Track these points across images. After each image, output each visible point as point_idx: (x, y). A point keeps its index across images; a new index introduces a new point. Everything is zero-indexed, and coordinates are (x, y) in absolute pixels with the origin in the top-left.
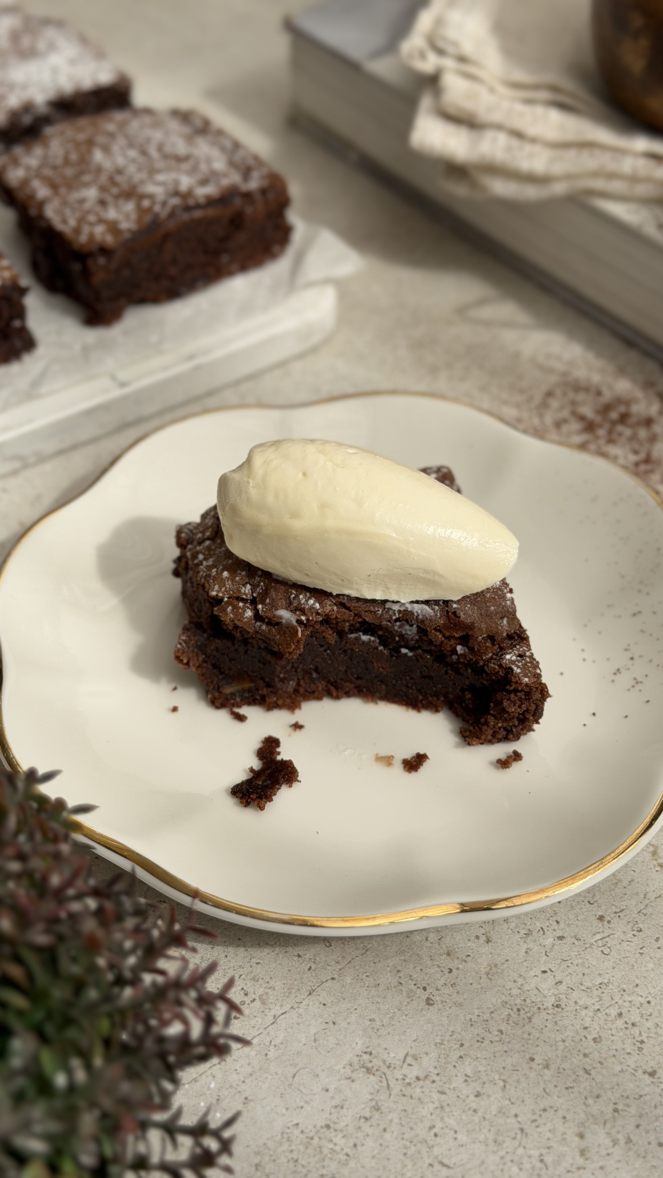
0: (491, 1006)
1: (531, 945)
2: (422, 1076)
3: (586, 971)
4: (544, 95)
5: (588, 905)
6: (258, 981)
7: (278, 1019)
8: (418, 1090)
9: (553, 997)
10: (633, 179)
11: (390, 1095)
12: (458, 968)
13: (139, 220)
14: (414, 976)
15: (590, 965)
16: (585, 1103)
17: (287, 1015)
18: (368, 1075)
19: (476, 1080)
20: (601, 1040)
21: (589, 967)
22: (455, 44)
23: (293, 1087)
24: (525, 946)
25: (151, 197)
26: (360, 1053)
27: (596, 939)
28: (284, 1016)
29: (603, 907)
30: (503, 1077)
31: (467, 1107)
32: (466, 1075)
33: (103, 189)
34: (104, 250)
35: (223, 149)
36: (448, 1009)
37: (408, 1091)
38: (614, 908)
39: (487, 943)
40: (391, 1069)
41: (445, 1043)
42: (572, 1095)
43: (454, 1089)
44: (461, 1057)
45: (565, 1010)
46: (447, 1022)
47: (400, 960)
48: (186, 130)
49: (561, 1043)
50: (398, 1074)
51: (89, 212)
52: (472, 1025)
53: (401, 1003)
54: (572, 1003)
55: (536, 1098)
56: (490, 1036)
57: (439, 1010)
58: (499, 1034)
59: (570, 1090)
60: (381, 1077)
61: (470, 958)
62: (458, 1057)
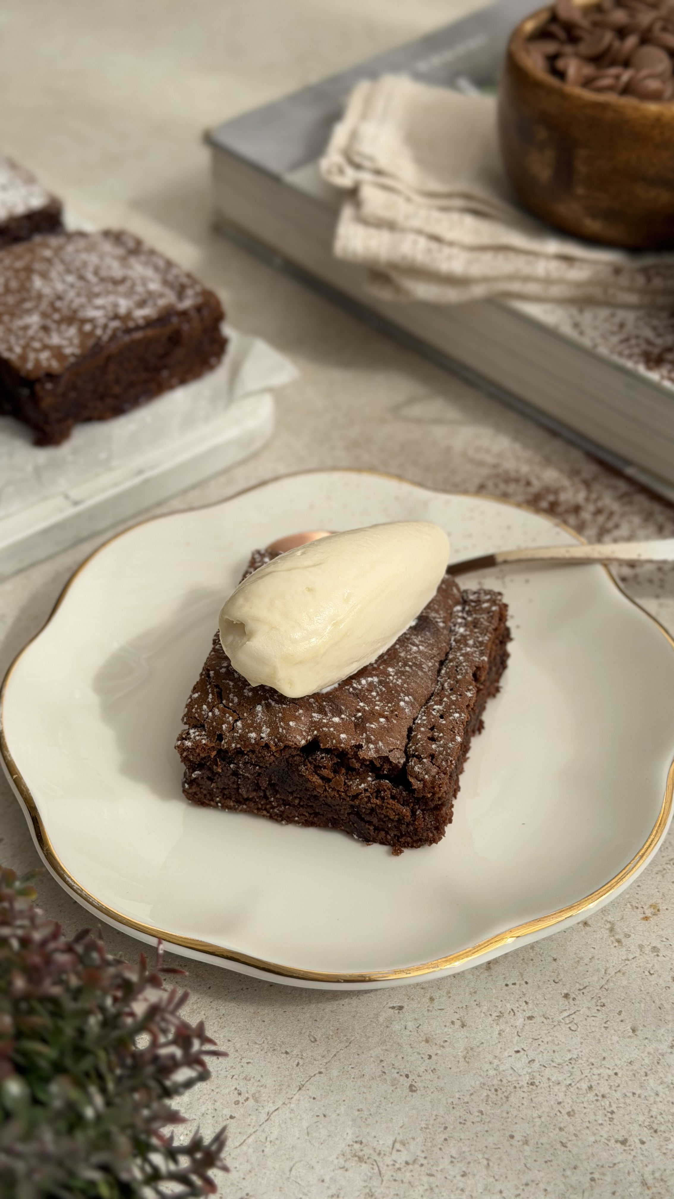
0: (470, 1088)
1: (503, 1027)
2: (410, 1161)
3: (556, 1048)
4: (459, 203)
5: (554, 984)
6: (250, 1080)
7: (272, 1116)
8: (408, 1174)
9: (528, 1075)
10: (548, 281)
11: (382, 1181)
12: (436, 1054)
13: (82, 345)
14: (396, 1065)
15: (560, 1043)
16: (563, 1175)
17: (280, 1111)
18: (360, 1164)
19: (462, 1160)
20: (575, 1113)
21: (558, 1044)
22: (371, 159)
23: (290, 1180)
24: (497, 1029)
25: (91, 320)
26: (351, 1143)
27: (563, 1017)
28: (276, 1113)
29: (568, 986)
30: (486, 1156)
31: (455, 1187)
32: (452, 1157)
33: (45, 315)
34: (50, 376)
35: (156, 269)
36: (430, 1094)
37: (399, 1176)
38: (577, 985)
39: (463, 1027)
40: (381, 1156)
41: (430, 1127)
42: (551, 1168)
43: (442, 1171)
44: (446, 1140)
45: (539, 1087)
46: (430, 1107)
47: (382, 1050)
48: (120, 251)
49: (537, 1120)
50: (389, 1161)
51: (33, 338)
52: (453, 1108)
53: (386, 1091)
54: (545, 1079)
55: (518, 1174)
56: (472, 1117)
57: (422, 1095)
58: (480, 1114)
59: (549, 1163)
60: (372, 1164)
61: (447, 1043)
62: (443, 1139)
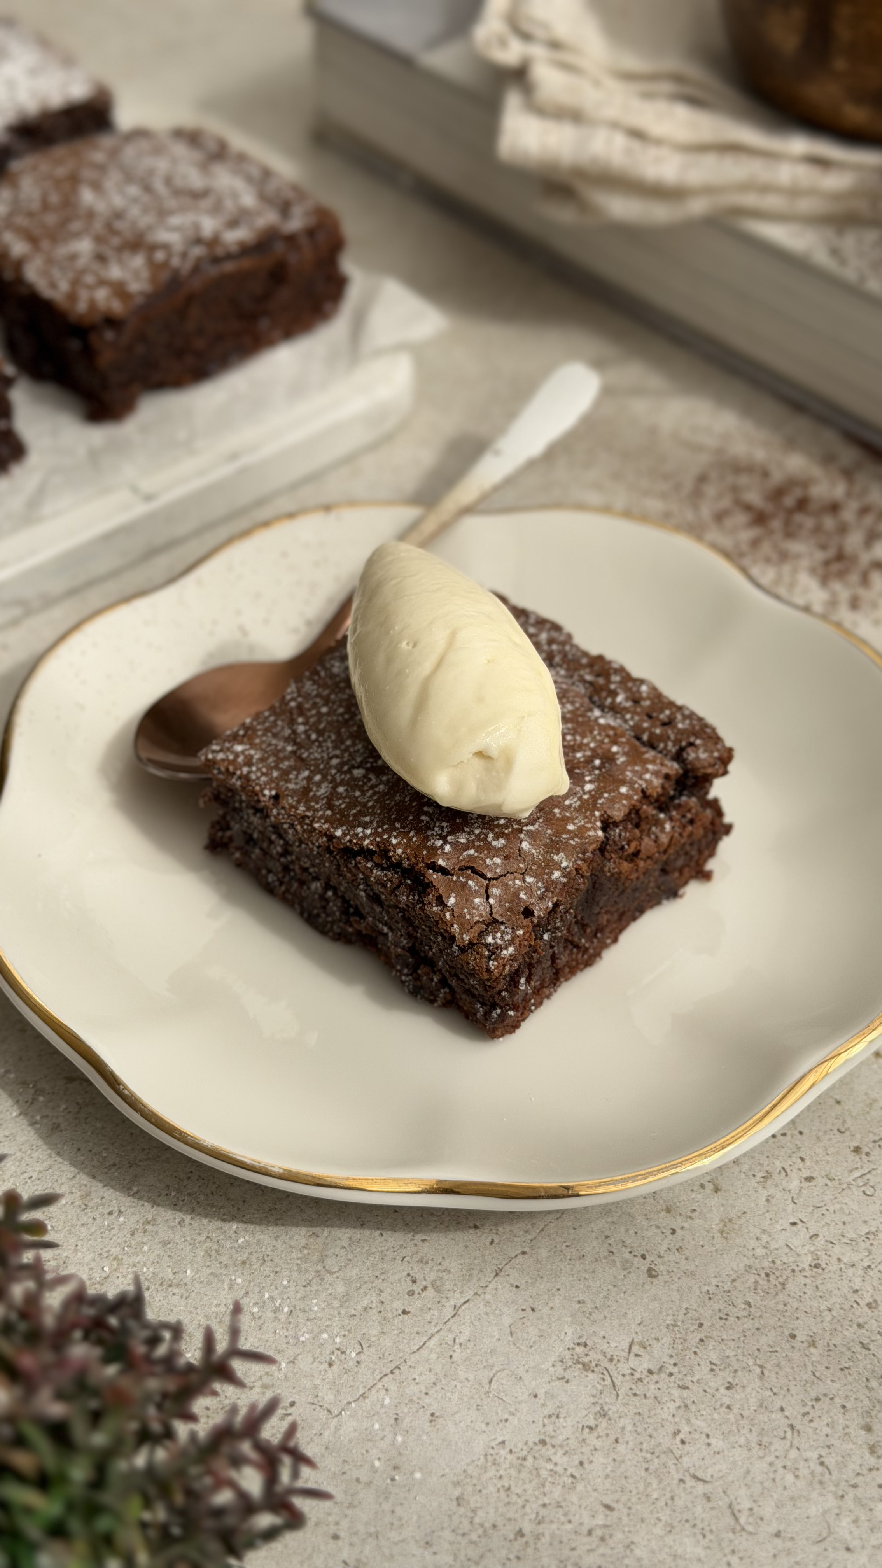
0: (732, 1272)
1: (772, 1191)
2: (655, 1368)
3: (846, 1219)
4: (666, 87)
5: (838, 1135)
6: (427, 1263)
7: (460, 1310)
8: (652, 1387)
9: (810, 1255)
10: (794, 192)
11: (618, 1395)
12: (682, 1228)
13: (153, 279)
14: (628, 1242)
15: (852, 1212)
16: (867, 1386)
17: (471, 1304)
18: (585, 1373)
19: (725, 1368)
20: (877, 1304)
21: (849, 1214)
22: (545, 26)
23: (491, 1395)
24: (765, 1193)
25: (166, 247)
26: (572, 1346)
27: (853, 1177)
28: (466, 1305)
29: (858, 1136)
30: (758, 1362)
31: (719, 1403)
32: (711, 1363)
33: (99, 240)
34: (111, 322)
35: (249, 179)
36: (677, 1280)
37: (640, 1389)
38: (871, 1135)
39: (716, 1192)
40: (614, 1362)
41: (679, 1324)
42: (850, 1378)
43: (698, 1381)
44: (702, 1340)
45: (826, 1271)
46: (678, 1297)
47: (607, 1222)
48: (197, 155)
49: (827, 1313)
50: (625, 1368)
51: (83, 272)
52: (710, 1298)
53: (615, 1277)
54: (834, 1260)
55: (805, 1385)
56: (736, 1310)
57: (666, 1282)
58: (747, 1307)
59: (846, 1371)
60: (603, 1374)
61: (697, 1214)
62: (698, 1340)
